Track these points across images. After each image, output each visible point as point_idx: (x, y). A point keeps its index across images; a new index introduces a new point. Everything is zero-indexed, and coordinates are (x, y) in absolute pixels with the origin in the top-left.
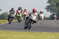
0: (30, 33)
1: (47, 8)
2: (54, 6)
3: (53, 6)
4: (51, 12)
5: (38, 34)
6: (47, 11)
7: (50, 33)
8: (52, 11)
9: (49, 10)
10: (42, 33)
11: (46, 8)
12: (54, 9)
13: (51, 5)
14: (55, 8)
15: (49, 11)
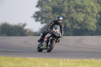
0: (7, 58)
1: (36, 15)
2: (48, 13)
3: (46, 12)
4: (42, 23)
5: (20, 60)
6: (36, 21)
7: (41, 59)
8: (43, 21)
9: (39, 19)
10: (28, 58)
11: (34, 16)
12: (47, 17)
13: (43, 11)
14: (49, 16)
15: (39, 21)
